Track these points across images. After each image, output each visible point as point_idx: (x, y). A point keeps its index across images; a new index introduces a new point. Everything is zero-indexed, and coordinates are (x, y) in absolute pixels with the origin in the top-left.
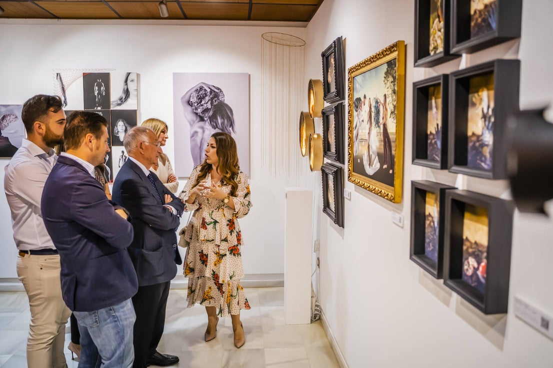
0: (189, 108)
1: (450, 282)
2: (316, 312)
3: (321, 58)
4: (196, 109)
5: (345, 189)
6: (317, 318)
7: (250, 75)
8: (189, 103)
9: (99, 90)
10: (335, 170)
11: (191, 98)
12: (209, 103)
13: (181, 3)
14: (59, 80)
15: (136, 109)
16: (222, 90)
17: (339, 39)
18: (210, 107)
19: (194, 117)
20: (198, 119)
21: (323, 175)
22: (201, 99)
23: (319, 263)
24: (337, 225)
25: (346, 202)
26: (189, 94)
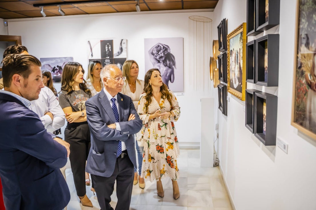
0: (153, 56)
1: (257, 134)
2: (217, 162)
3: (217, 29)
4: (156, 57)
5: (227, 96)
6: (217, 165)
7: (183, 39)
8: (153, 54)
9: (108, 48)
10: (223, 86)
11: (153, 51)
12: (163, 53)
13: (147, 3)
14: (89, 44)
15: (126, 57)
16: (169, 46)
17: (224, 20)
18: (163, 55)
19: (155, 61)
20: (157, 62)
21: (218, 90)
22: (158, 51)
23: (218, 136)
24: (224, 114)
25: (228, 102)
26: (152, 49)
